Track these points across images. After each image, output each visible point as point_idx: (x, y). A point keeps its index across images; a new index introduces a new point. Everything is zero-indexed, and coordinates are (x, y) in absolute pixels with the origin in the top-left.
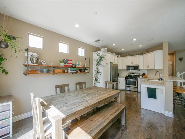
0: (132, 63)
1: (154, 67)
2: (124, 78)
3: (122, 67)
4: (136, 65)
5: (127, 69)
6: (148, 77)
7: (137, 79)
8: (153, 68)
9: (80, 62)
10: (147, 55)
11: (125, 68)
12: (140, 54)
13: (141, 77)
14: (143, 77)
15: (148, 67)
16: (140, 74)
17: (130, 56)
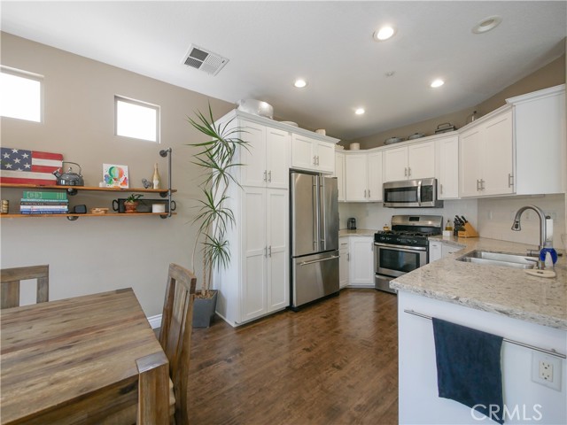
0: (408, 172)
1: (511, 185)
2: (372, 240)
3: (368, 193)
4: (422, 180)
5: (386, 200)
6: (482, 235)
7: (427, 246)
8: (507, 191)
9: (125, 169)
10: (474, 130)
11: (378, 196)
12: (444, 131)
13: (447, 234)
14: (455, 234)
15: (480, 185)
16: (445, 222)
17: (402, 140)
